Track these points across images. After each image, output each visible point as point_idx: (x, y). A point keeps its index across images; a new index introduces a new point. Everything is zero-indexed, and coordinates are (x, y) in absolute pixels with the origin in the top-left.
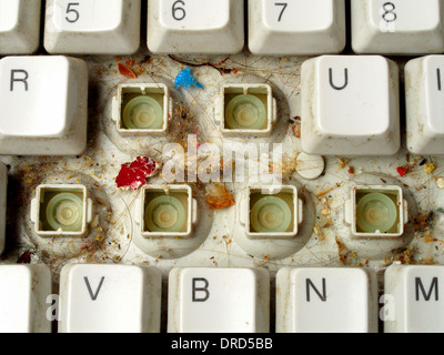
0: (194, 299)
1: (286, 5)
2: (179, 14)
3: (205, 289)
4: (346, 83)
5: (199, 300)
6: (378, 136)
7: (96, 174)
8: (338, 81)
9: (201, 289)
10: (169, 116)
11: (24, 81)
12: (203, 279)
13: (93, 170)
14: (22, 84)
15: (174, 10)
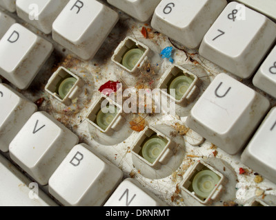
0: (71, 162)
1: (223, 33)
2: (167, 10)
3: (79, 160)
4: (224, 95)
5: (73, 164)
6: (219, 135)
7: (97, 78)
8: (221, 92)
9: (78, 160)
10: (139, 66)
11: (79, 8)
12: (82, 155)
13: (97, 75)
14: (77, 9)
15: (167, 7)
